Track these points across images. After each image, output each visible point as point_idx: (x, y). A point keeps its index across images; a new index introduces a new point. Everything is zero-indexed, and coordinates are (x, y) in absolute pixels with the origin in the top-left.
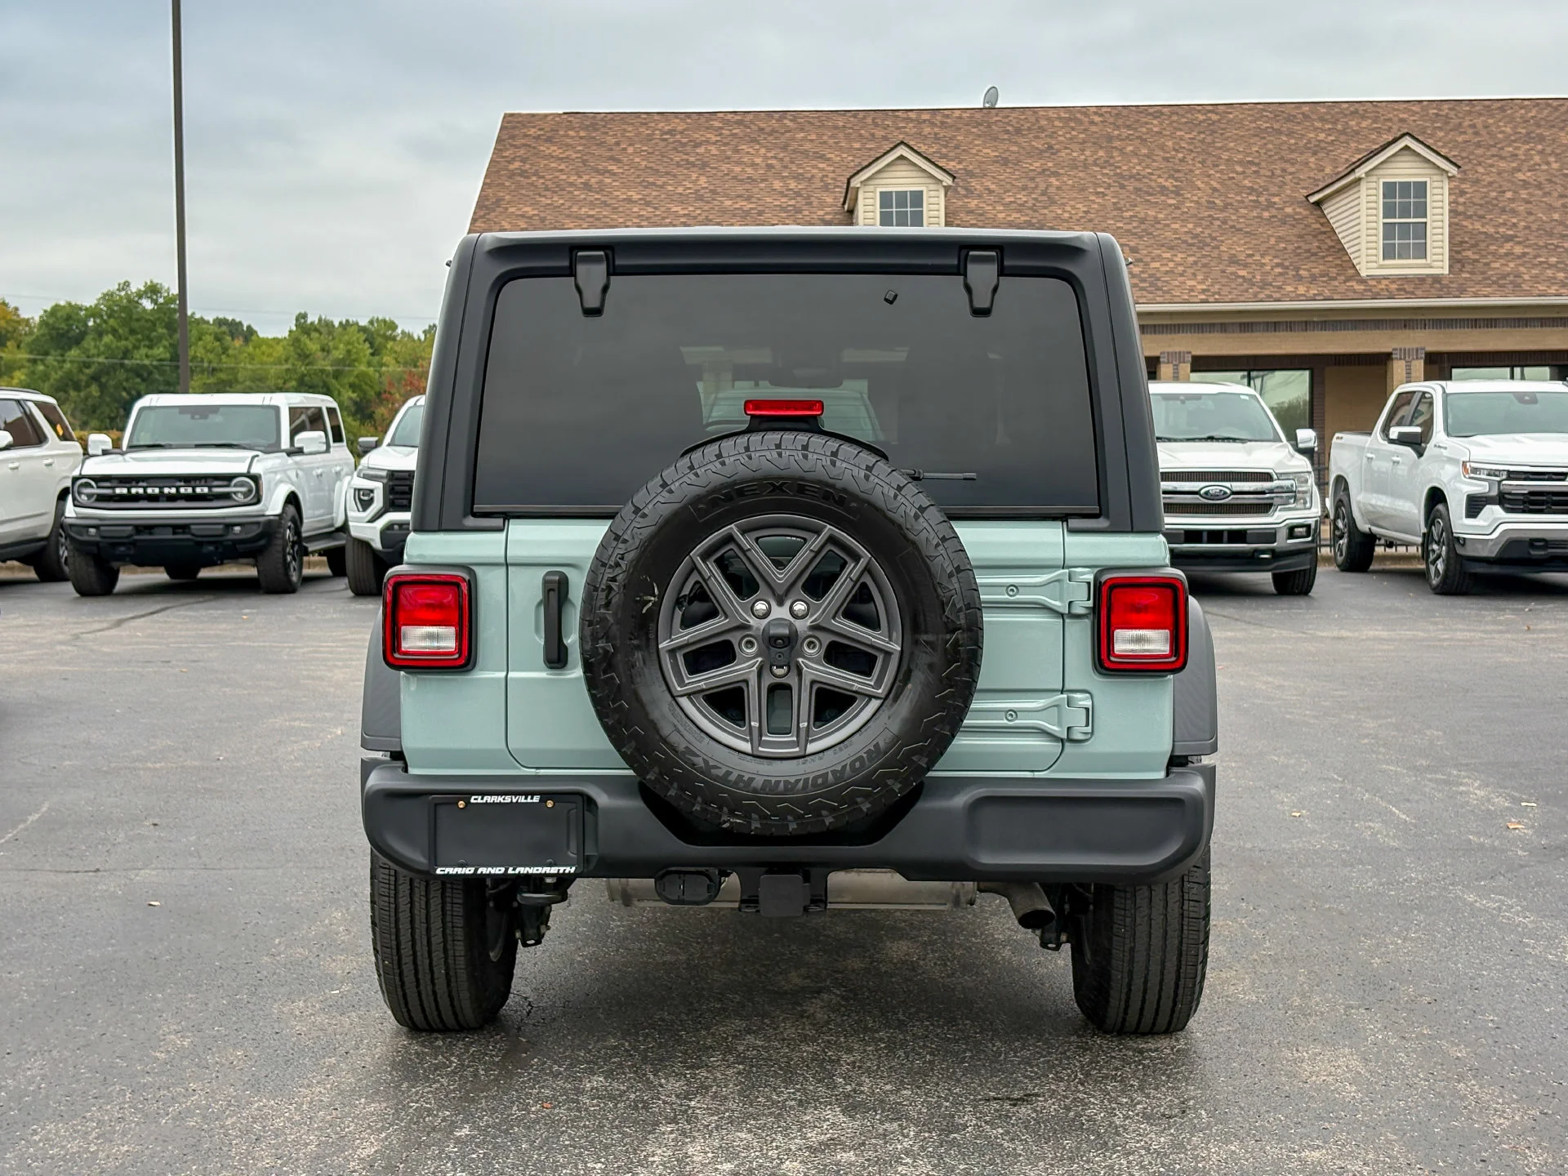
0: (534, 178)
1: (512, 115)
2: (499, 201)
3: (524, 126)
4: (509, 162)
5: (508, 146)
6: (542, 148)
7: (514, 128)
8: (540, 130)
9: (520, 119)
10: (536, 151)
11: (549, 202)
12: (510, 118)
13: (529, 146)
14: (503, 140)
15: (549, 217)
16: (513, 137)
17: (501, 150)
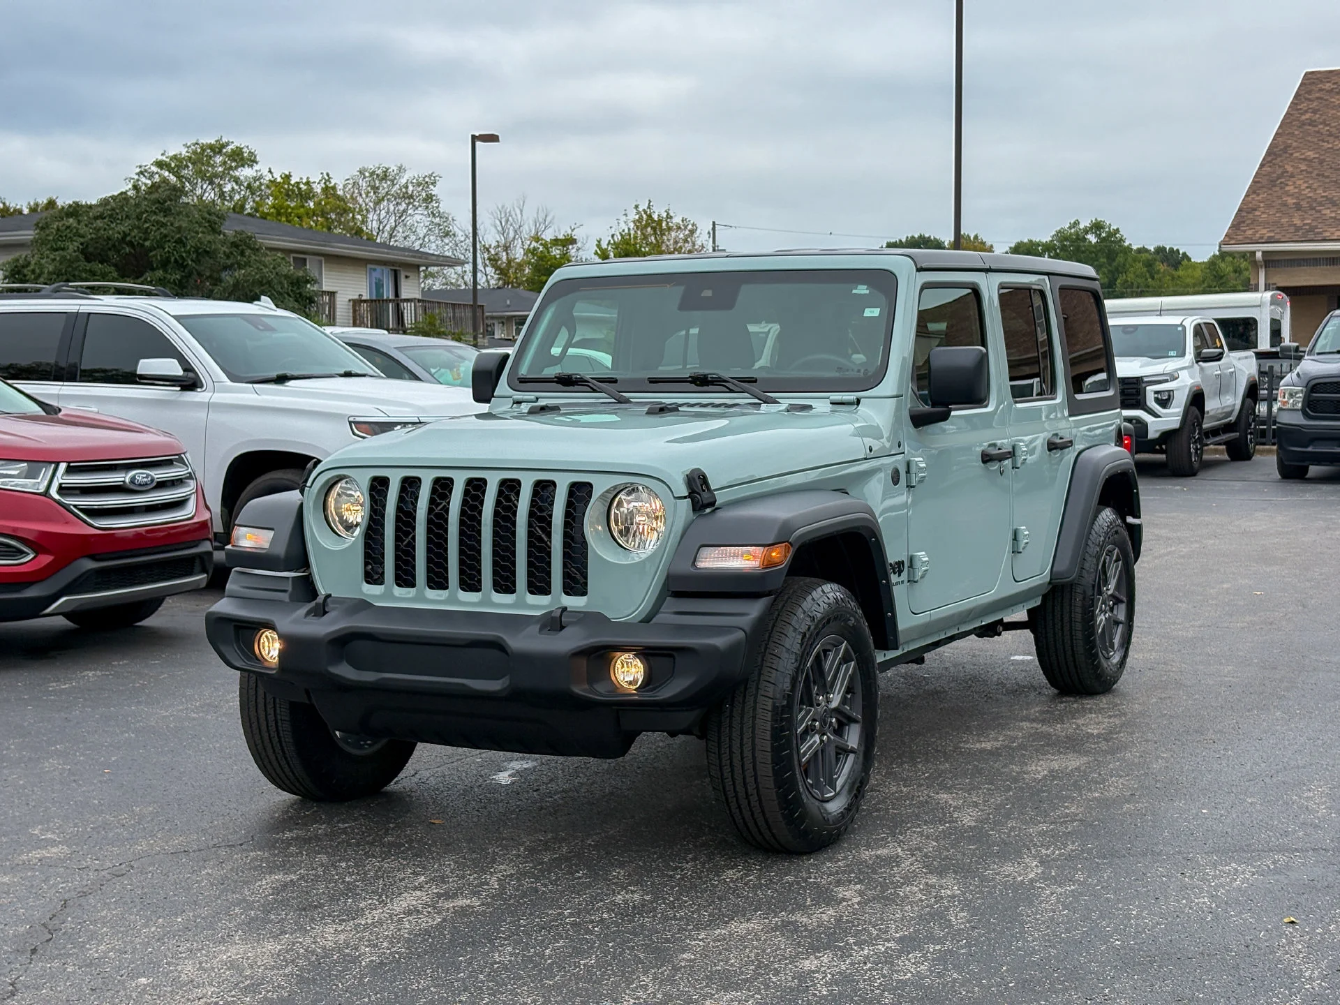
0: (1321, 126)
1: (1312, 73)
2: (1285, 150)
3: (1321, 82)
4: (1302, 114)
5: (1303, 100)
6: (1333, 100)
7: (1310, 84)
8: (1334, 84)
9: (1319, 76)
10: (1327, 103)
11: (1330, 146)
12: (1310, 76)
13: (1321, 98)
14: (1300, 95)
15: (1328, 159)
16: (1309, 92)
17: (1296, 104)
